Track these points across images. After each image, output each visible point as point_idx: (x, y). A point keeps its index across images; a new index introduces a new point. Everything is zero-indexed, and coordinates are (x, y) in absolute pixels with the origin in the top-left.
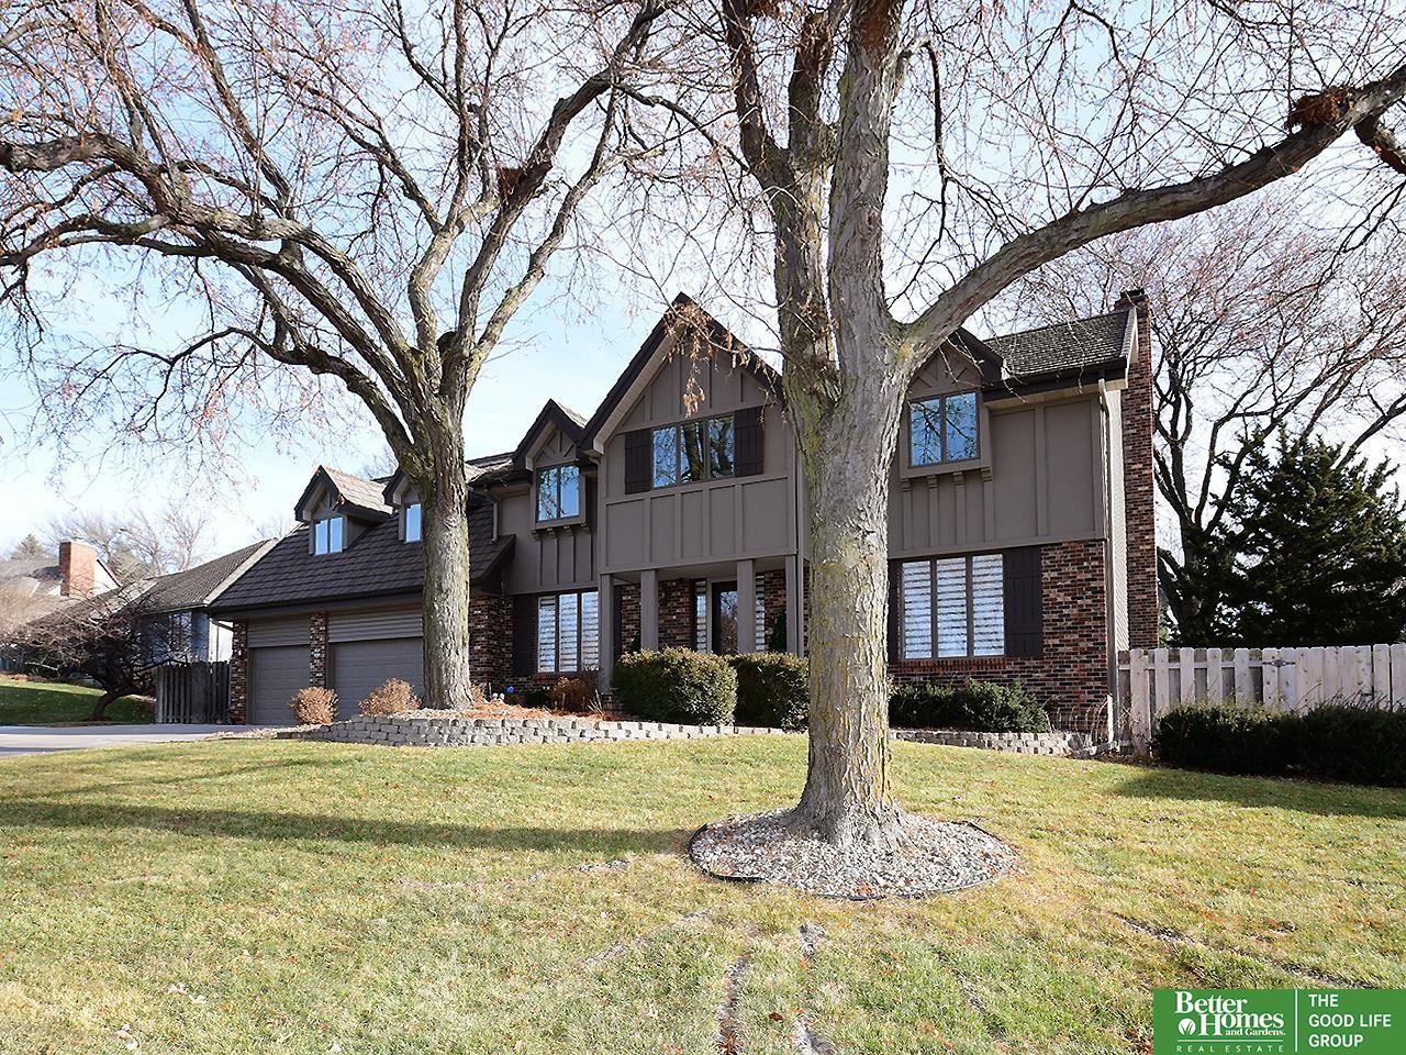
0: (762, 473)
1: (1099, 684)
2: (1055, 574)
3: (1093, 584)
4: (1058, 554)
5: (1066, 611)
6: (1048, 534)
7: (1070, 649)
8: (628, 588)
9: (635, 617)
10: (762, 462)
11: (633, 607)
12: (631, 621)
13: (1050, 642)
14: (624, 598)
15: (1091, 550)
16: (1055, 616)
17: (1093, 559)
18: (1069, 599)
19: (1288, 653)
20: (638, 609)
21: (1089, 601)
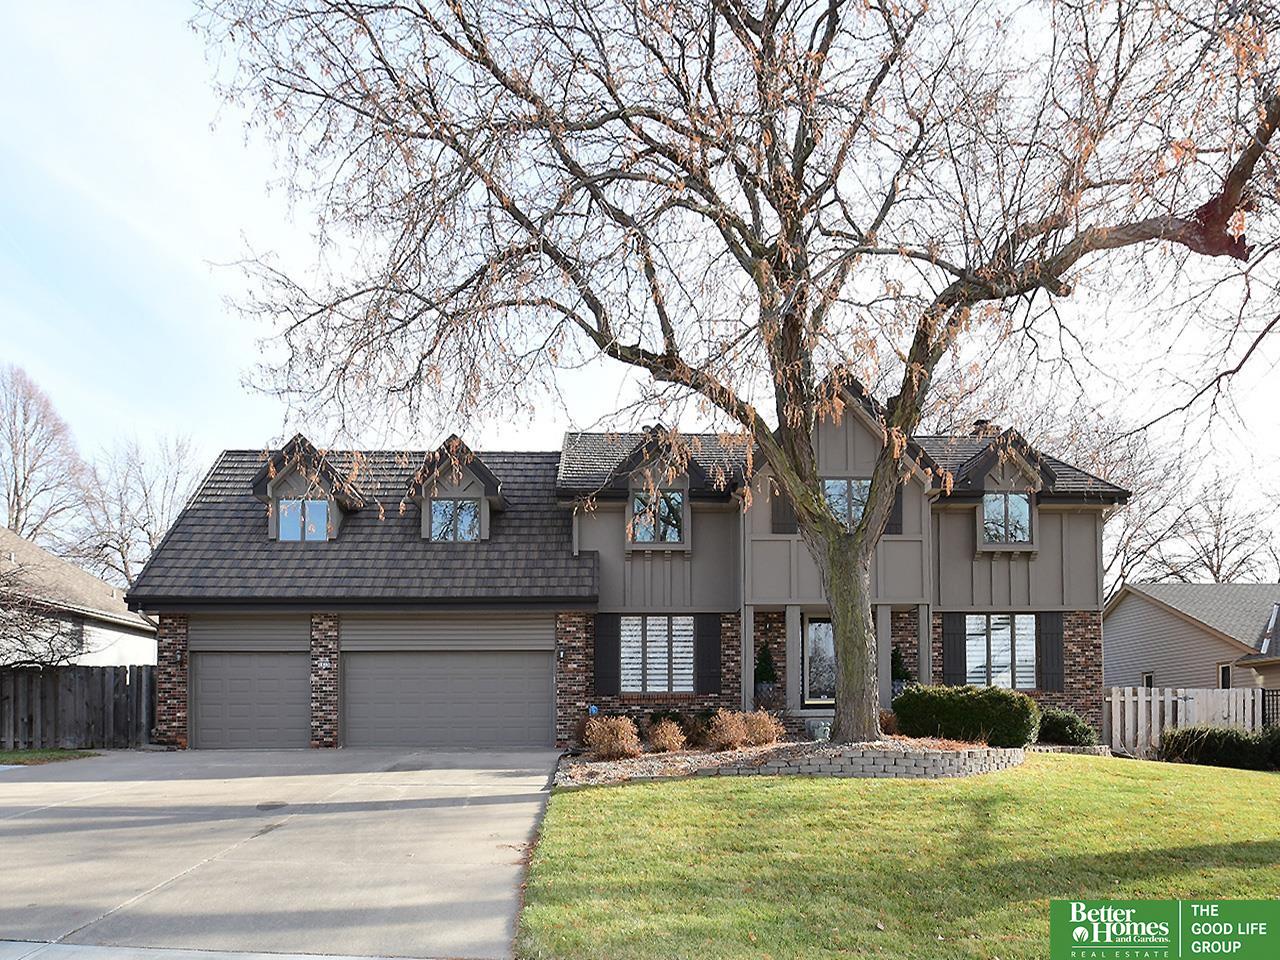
0: (901, 533)
1: (1097, 710)
2: (1071, 633)
3: (1095, 642)
4: (1072, 618)
5: (1078, 659)
6: (1070, 605)
7: (1080, 686)
8: (728, 616)
9: (736, 643)
10: (901, 525)
11: (733, 634)
12: (732, 647)
13: (1069, 680)
14: (723, 625)
15: (1094, 618)
16: (1071, 663)
17: (1095, 624)
18: (1079, 650)
19: (1190, 692)
20: (737, 637)
21: (1092, 653)
